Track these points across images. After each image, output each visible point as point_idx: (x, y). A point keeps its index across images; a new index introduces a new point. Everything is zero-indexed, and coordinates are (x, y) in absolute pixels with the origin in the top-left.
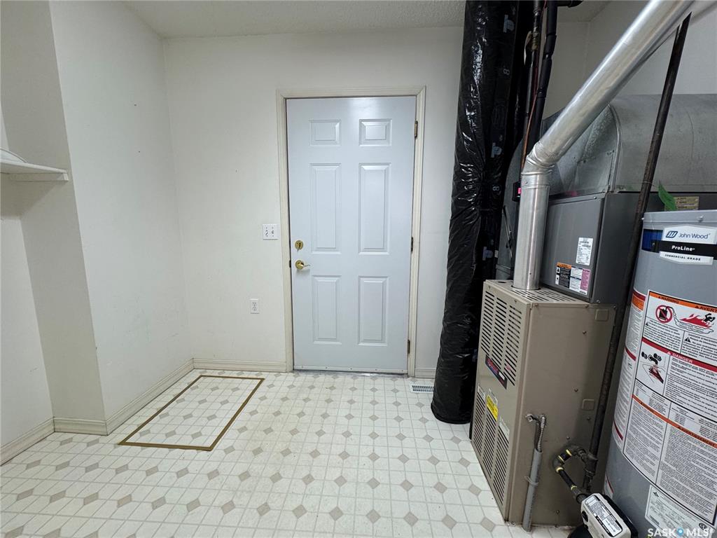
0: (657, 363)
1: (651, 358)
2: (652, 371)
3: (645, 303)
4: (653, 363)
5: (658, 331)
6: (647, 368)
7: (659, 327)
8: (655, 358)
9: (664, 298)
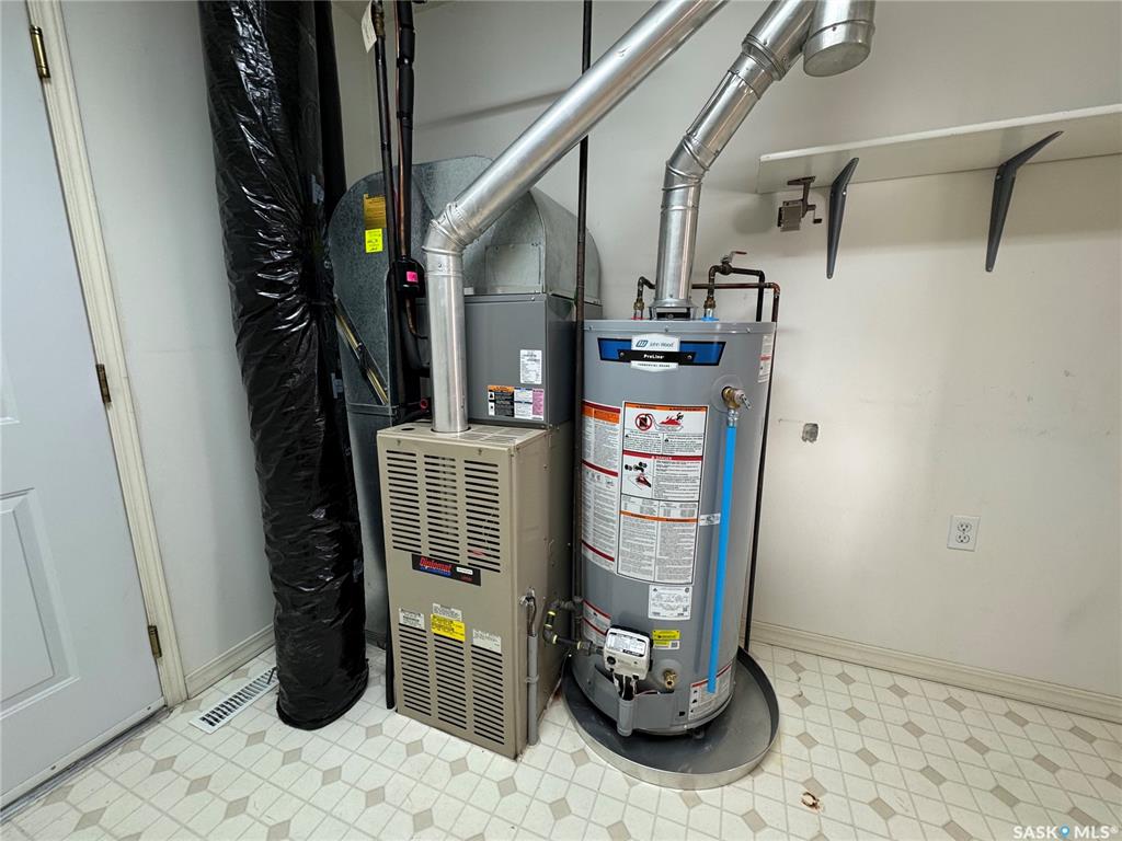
0: (642, 470)
1: (637, 468)
2: (639, 480)
3: (621, 415)
4: (640, 471)
5: (639, 440)
6: (634, 479)
7: (641, 436)
8: (641, 467)
9: (642, 406)
